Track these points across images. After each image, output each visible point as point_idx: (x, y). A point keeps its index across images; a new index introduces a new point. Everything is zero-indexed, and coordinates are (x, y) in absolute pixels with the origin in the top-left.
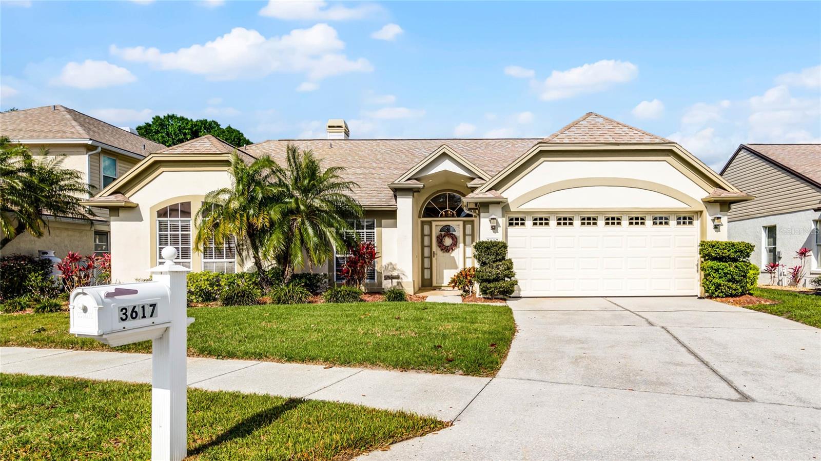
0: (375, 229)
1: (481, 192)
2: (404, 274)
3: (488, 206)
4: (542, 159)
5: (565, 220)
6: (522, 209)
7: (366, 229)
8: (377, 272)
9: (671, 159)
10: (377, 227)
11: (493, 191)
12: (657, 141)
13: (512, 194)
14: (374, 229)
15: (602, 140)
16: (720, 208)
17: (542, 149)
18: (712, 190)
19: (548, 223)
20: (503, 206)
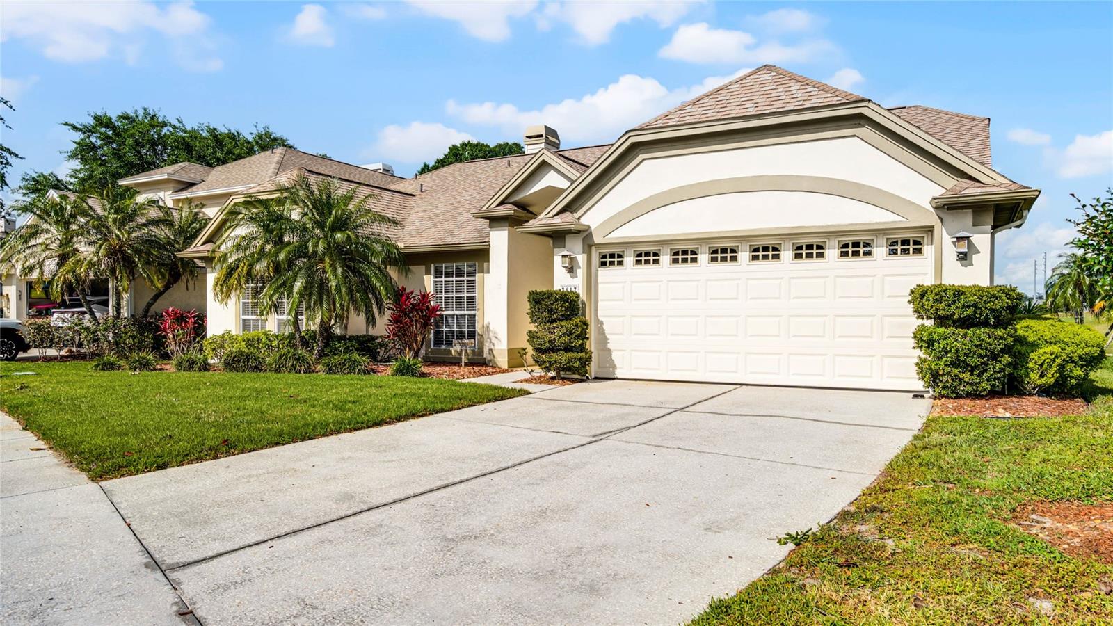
0: (477, 275)
1: (547, 216)
2: (496, 337)
3: (564, 238)
4: (641, 157)
5: (684, 254)
6: (611, 238)
7: (456, 277)
8: (479, 335)
9: (866, 131)
10: (478, 273)
11: (567, 214)
12: (835, 100)
13: (594, 217)
14: (475, 276)
15: (733, 113)
16: (974, 218)
17: (633, 141)
18: (951, 182)
19: (658, 260)
20: (585, 235)
